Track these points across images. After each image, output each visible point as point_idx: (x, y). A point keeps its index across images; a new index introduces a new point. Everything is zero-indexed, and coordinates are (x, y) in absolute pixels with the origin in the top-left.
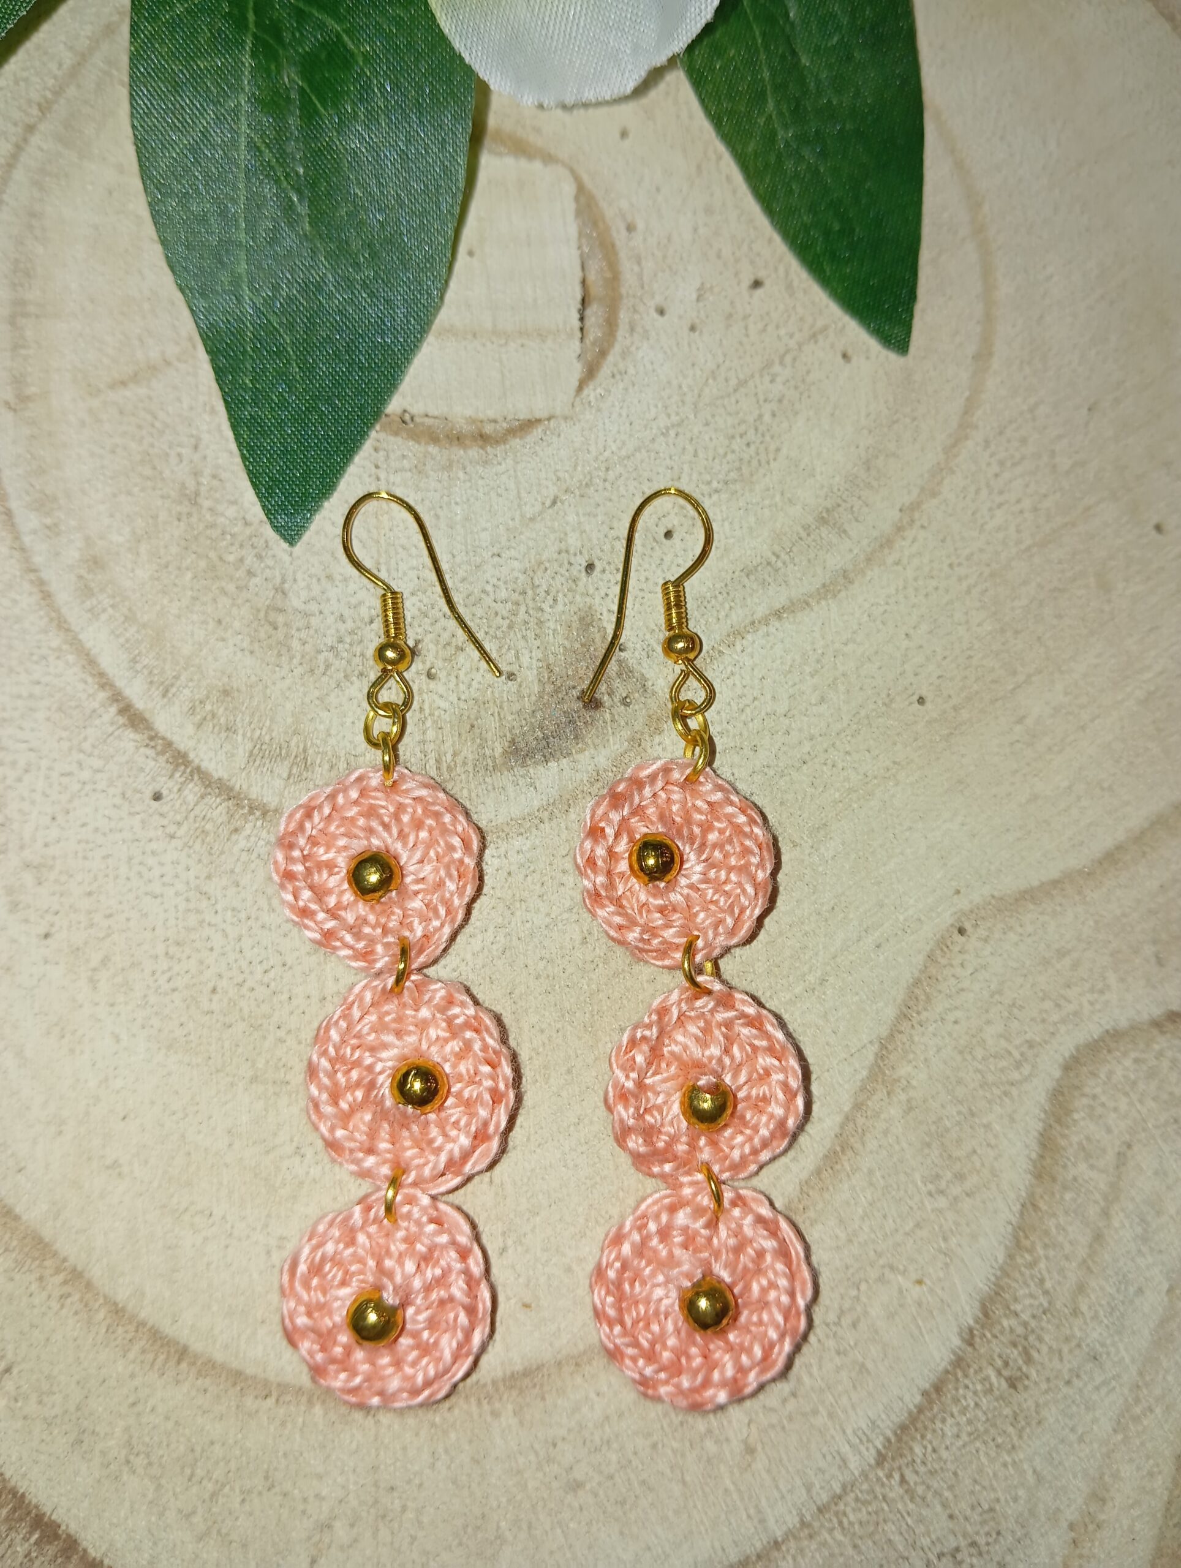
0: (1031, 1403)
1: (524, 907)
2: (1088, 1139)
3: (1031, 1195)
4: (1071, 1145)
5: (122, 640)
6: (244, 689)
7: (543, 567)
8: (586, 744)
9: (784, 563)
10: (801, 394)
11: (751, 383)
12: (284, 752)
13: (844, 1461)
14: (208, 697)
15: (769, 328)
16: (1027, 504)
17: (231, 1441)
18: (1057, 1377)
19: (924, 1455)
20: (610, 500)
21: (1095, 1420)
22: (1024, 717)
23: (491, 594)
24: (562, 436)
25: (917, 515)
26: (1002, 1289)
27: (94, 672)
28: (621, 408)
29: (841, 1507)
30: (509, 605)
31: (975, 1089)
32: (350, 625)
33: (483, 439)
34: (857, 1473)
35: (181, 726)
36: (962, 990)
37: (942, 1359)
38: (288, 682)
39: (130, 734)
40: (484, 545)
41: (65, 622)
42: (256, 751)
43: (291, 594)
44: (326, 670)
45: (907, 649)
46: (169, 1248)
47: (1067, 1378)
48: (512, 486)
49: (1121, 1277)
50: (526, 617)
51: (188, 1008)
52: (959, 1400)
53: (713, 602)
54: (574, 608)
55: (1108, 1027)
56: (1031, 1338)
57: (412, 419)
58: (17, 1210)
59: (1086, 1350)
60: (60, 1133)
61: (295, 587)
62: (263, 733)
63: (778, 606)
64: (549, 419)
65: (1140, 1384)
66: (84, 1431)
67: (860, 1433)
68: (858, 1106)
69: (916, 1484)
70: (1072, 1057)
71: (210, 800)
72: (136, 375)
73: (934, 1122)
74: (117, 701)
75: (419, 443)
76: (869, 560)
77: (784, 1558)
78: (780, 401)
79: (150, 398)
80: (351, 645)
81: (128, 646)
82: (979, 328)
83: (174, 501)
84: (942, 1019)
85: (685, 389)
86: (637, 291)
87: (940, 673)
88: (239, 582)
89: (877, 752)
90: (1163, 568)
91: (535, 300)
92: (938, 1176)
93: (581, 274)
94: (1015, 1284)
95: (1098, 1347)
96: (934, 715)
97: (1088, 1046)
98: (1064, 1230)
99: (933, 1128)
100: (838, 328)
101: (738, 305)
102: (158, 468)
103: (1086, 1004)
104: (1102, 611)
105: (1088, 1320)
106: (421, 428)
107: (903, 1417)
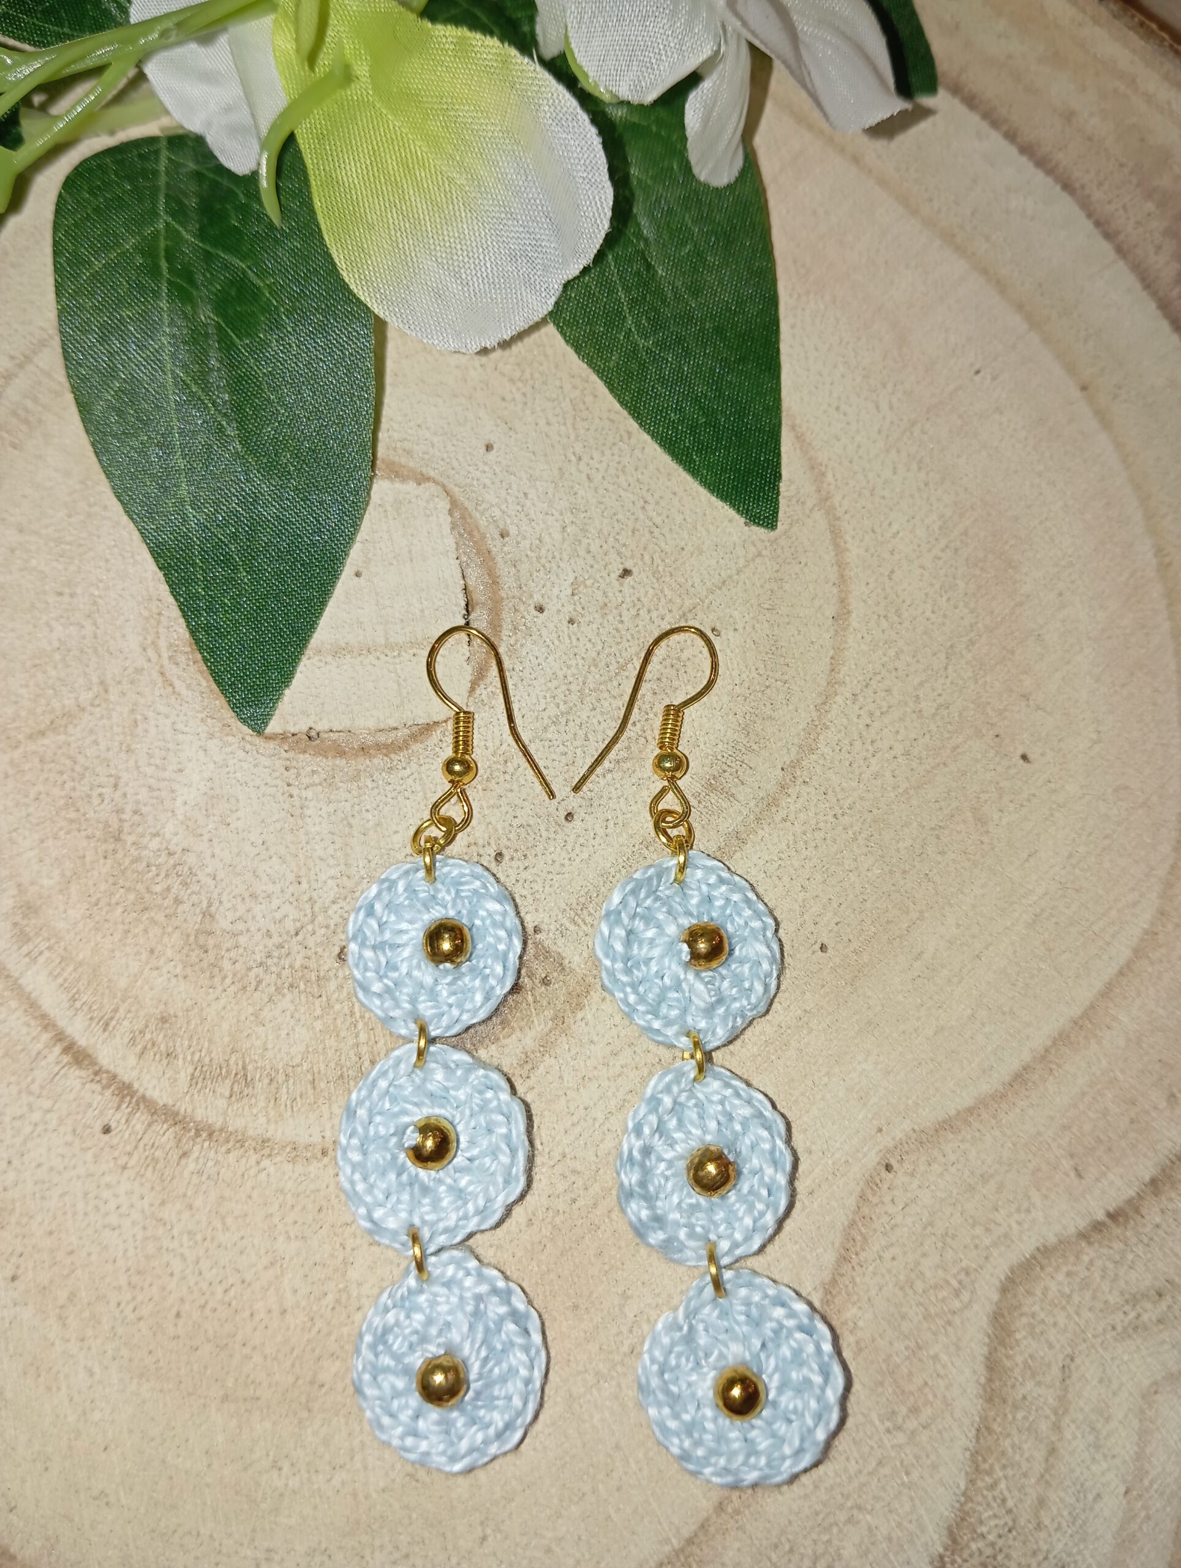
2: (1031, 1356)
3: (984, 1419)
4: (1016, 1365)
5: (60, 980)
6: (180, 1014)
8: (512, 1028)
12: (224, 1071)
14: (147, 1026)
15: (641, 612)
16: (899, 749)
22: (922, 953)
25: (798, 772)
26: (968, 1513)
27: (36, 1015)
31: (919, 1322)
32: (276, 939)
33: (388, 749)
35: (124, 1058)
36: (896, 1225)
38: (222, 1002)
39: (75, 1071)
40: (397, 846)
42: (197, 1073)
43: (217, 916)
44: (258, 985)
48: (419, 788)
49: (1078, 1487)
51: (155, 1335)
55: (1038, 1244)
56: (1000, 1558)
57: (318, 734)
60: (46, 1469)
61: (221, 909)
62: (203, 1054)
64: (445, 722)
70: (1008, 1278)
71: (157, 1127)
72: (52, 723)
73: (884, 1361)
74: (60, 1040)
75: (326, 758)
76: (758, 819)
79: (68, 744)
80: (279, 958)
81: (66, 985)
82: (835, 590)
83: (98, 841)
84: (880, 1257)
85: (570, 679)
86: (516, 592)
87: (838, 920)
88: (167, 911)
89: (788, 1002)
90: (1034, 795)
91: (422, 611)
92: (894, 1412)
93: (462, 582)
94: (980, 1508)
95: (1064, 1556)
96: (837, 960)
97: (1021, 1265)
98: (1020, 1448)
99: (884, 1367)
100: (705, 605)
101: (610, 594)
102: (82, 811)
103: (1014, 1225)
104: (982, 843)
105: (1053, 1533)
106: (327, 743)
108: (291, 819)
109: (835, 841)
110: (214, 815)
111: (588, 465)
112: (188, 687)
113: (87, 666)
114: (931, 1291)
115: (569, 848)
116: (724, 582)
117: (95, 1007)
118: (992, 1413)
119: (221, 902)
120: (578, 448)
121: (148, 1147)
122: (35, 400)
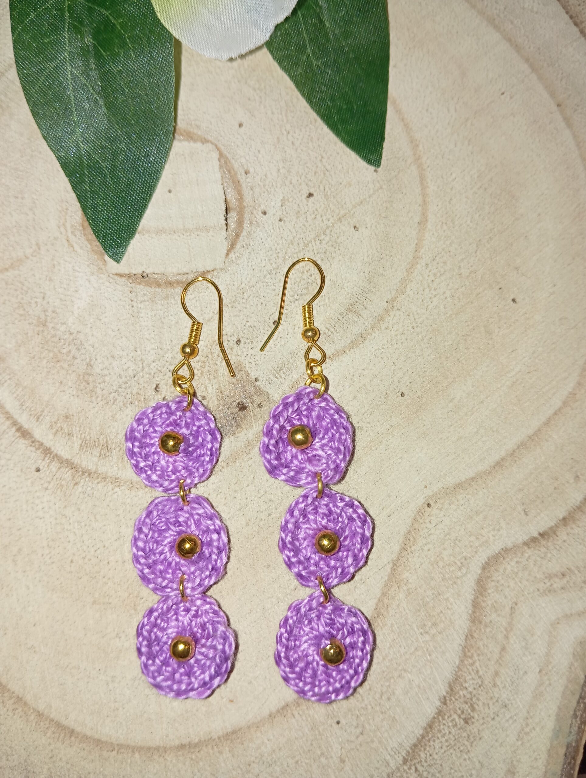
0: (476, 730)
2: (496, 602)
3: (470, 631)
4: (488, 605)
5: (15, 395)
6: (75, 414)
8: (242, 428)
9: (332, 332)
10: (335, 248)
12: (96, 443)
13: (388, 763)
15: (318, 216)
16: (448, 294)
17: (98, 772)
18: (487, 717)
19: (426, 758)
20: (246, 308)
22: (453, 399)
24: (220, 278)
25: (395, 304)
26: (459, 677)
27: (3, 412)
28: (248, 262)
30: (200, 364)
31: (440, 582)
32: (124, 379)
34: (394, 768)
35: (47, 435)
36: (431, 534)
37: (432, 712)
38: (96, 409)
39: (22, 441)
43: (94, 366)
44: (114, 402)
45: (394, 370)
46: (61, 685)
47: (492, 717)
49: (516, 667)
50: (209, 368)
51: (60, 571)
52: (441, 731)
53: (299, 353)
55: (503, 547)
56: (474, 699)
57: (147, 275)
59: (500, 702)
60: (5, 634)
61: (96, 362)
62: (86, 435)
63: (330, 354)
64: (213, 271)
65: (528, 717)
66: (29, 772)
67: (394, 750)
68: (384, 594)
69: (423, 771)
70: (486, 562)
71: (62, 470)
72: (12, 264)
73: (421, 599)
74: (15, 425)
75: (151, 287)
76: (373, 328)
79: (20, 275)
80: (125, 389)
81: (18, 398)
82: (420, 208)
83: (35, 325)
84: (422, 549)
85: (279, 250)
86: (252, 204)
87: (411, 381)
88: (69, 363)
89: (383, 421)
90: (517, 320)
91: (203, 212)
92: (424, 625)
93: (224, 197)
95: (507, 701)
96: (409, 401)
97: (493, 557)
98: (487, 646)
99: (421, 602)
100: (351, 214)
101: (301, 206)
102: (26, 310)
103: (491, 537)
104: (488, 344)
105: (501, 689)
106: (152, 280)
107: (415, 741)
108: (133, 319)
109: (412, 340)
110: (93, 315)
111: (293, 136)
112: (81, 248)
113: (30, 235)
114: (447, 567)
116: (362, 202)
117: (32, 409)
118: (474, 628)
119: (96, 359)
120: (288, 127)
121: (58, 479)
122: (6, 95)
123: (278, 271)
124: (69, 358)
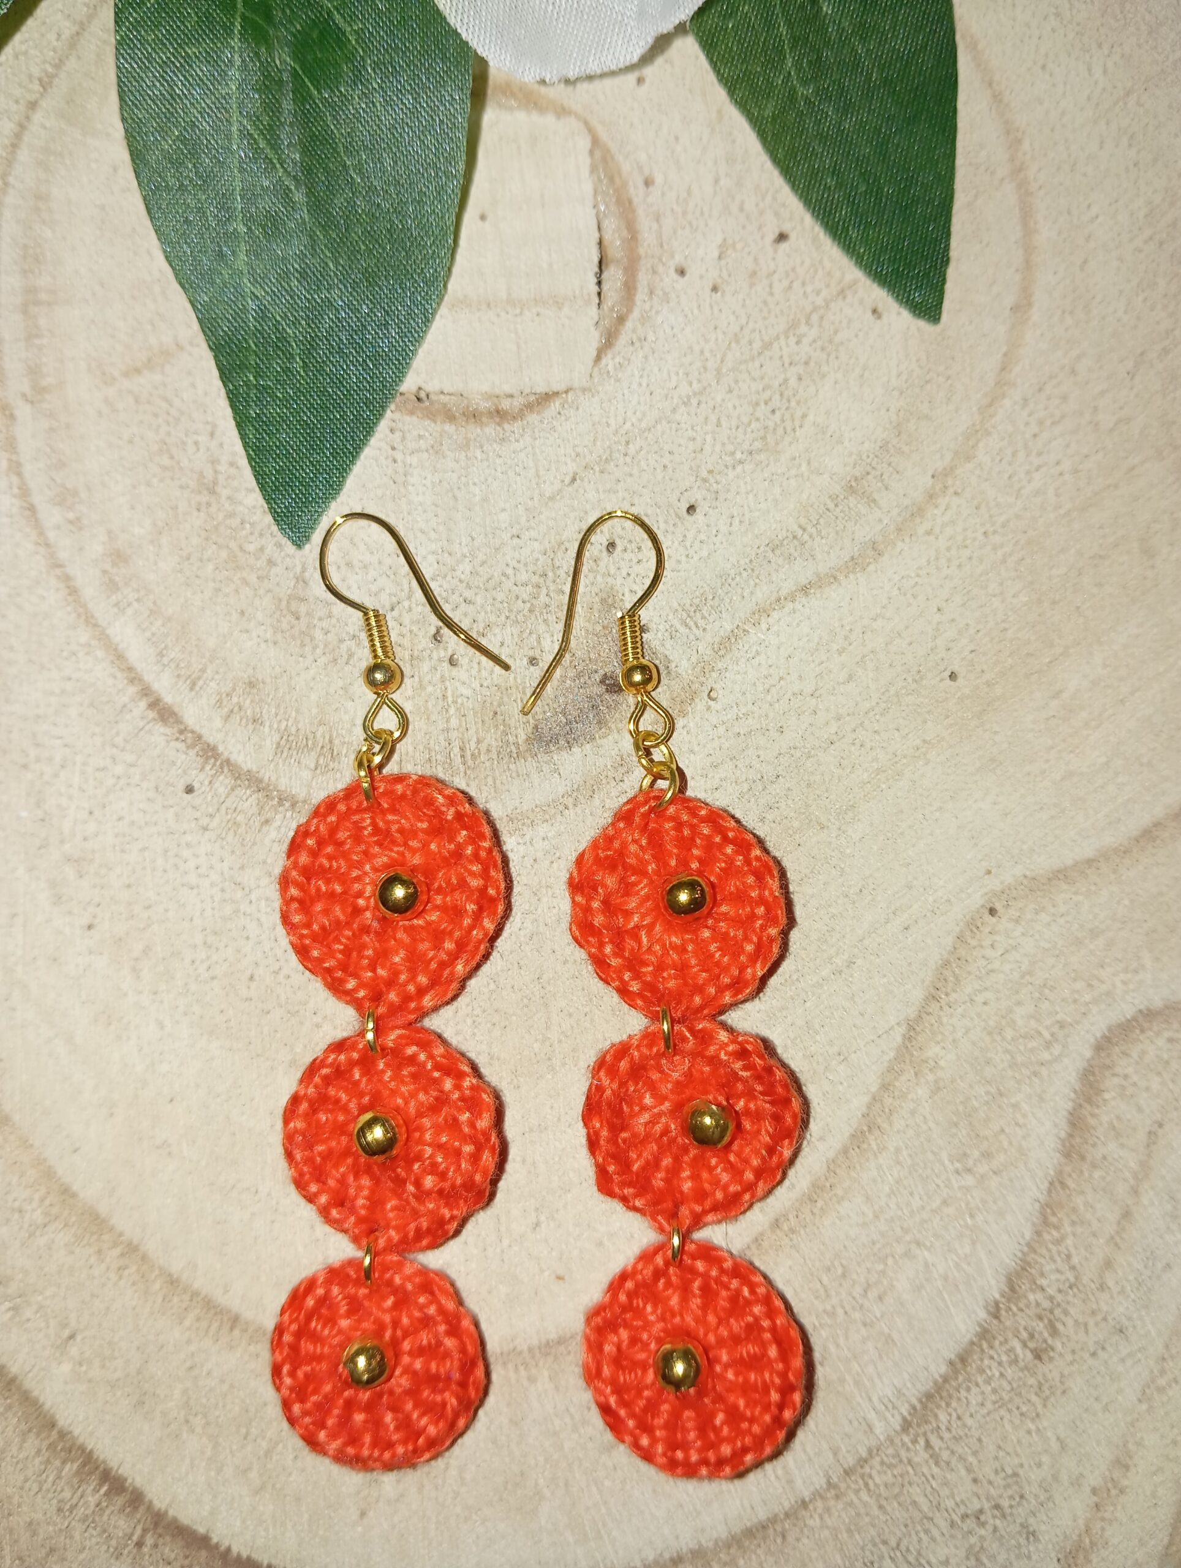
0: (1055, 1374)
1: (550, 893)
2: (1118, 1118)
3: (1060, 1173)
4: (1101, 1124)
5: (148, 634)
6: (268, 680)
7: (563, 547)
8: (610, 728)
9: (811, 536)
10: (829, 355)
11: (776, 345)
12: (310, 743)
13: (870, 1427)
14: (234, 690)
15: (795, 285)
16: (1067, 465)
18: (1082, 1349)
19: (949, 1421)
20: (631, 475)
21: (1120, 1391)
22: (1061, 691)
23: (512, 576)
24: (581, 408)
25: (950, 482)
26: (1029, 1264)
27: (122, 667)
28: (641, 376)
29: (867, 1470)
30: (529, 589)
31: (1004, 1069)
33: (500, 415)
34: (882, 1438)
35: (209, 719)
36: (992, 971)
37: (968, 1331)
39: (160, 728)
40: (503, 526)
41: (92, 617)
43: (311, 583)
44: (348, 660)
45: (939, 623)
46: (219, 1223)
47: (1092, 1350)
48: (531, 464)
49: (1149, 1254)
50: (547, 600)
51: (227, 995)
52: (984, 1371)
53: (738, 578)
54: (595, 589)
55: (1142, 1007)
56: (1057, 1312)
57: (428, 396)
58: (75, 1188)
59: (1111, 1322)
60: (112, 1115)
62: (290, 724)
63: (804, 581)
64: (566, 392)
65: (1166, 1356)
67: (885, 1400)
68: (885, 1087)
69: (940, 1449)
70: (1104, 1037)
71: (240, 792)
72: (149, 360)
73: (962, 1103)
74: (146, 695)
75: (435, 422)
76: (899, 531)
77: (811, 1516)
78: (806, 363)
79: (165, 385)
81: (154, 639)
82: (1018, 277)
83: (192, 491)
84: (971, 1000)
85: (708, 355)
86: (656, 251)
87: (973, 648)
88: (260, 572)
89: (907, 730)
91: (551, 265)
92: (965, 1155)
93: (597, 235)
94: (1042, 1261)
95: (1124, 1320)
96: (967, 691)
97: (1120, 1026)
98: (1092, 1207)
99: (961, 1108)
101: (761, 261)
102: (176, 457)
103: (1119, 984)
104: (1145, 578)
105: (1115, 1295)
106: (436, 406)
107: (929, 1386)
108: (394, 486)
115: (688, 544)
121: (230, 811)
123: (703, 399)
124: (259, 564)
